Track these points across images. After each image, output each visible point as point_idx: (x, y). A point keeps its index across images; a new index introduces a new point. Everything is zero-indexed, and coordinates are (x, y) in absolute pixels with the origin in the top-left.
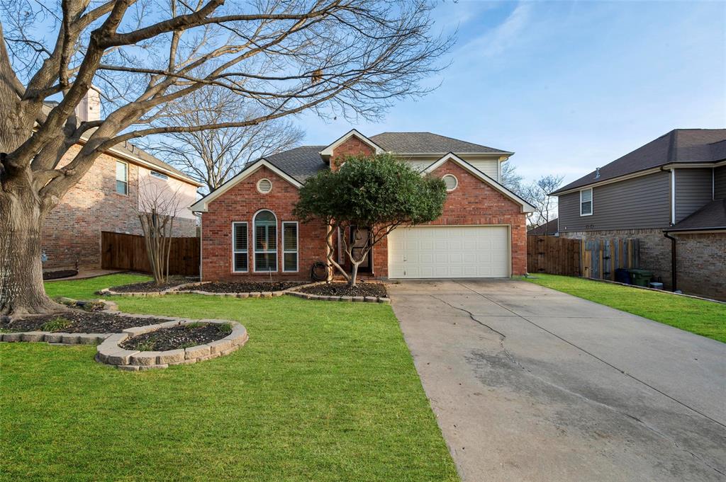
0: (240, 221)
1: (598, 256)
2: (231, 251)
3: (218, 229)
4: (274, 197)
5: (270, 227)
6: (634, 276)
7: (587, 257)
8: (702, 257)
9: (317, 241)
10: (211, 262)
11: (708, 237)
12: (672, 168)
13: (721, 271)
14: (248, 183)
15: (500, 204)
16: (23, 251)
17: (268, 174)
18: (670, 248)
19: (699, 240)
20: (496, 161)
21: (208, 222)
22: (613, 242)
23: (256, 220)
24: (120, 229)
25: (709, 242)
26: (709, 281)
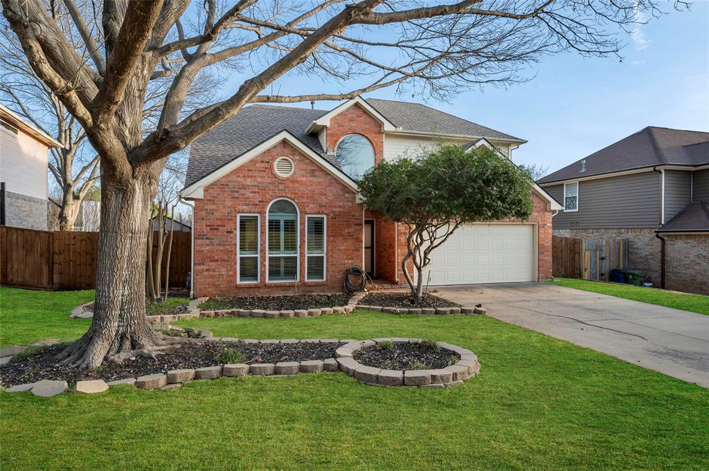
0: (250, 213)
1: (596, 256)
2: (236, 254)
3: (219, 222)
4: (297, 182)
5: (286, 222)
6: (631, 277)
7: (586, 258)
8: (688, 257)
9: (351, 241)
10: (208, 270)
11: (695, 238)
12: (662, 169)
13: (705, 271)
14: (262, 162)
17: (290, 152)
18: (660, 249)
19: (687, 241)
21: (204, 213)
22: (607, 242)
23: (270, 212)
25: (695, 243)
26: (694, 280)
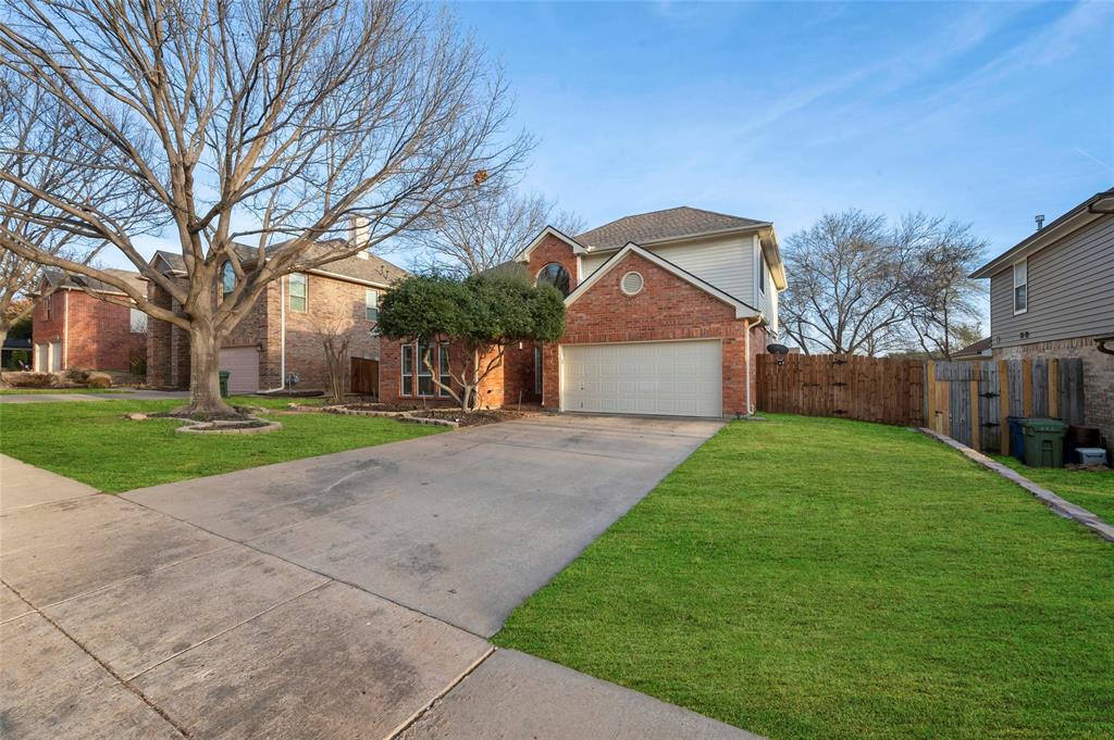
1: (967, 390)
2: (400, 374)
3: (391, 352)
7: (938, 393)
10: (386, 385)
15: (703, 308)
16: (203, 369)
20: (749, 239)
21: (384, 345)
22: (1002, 365)
24: (371, 355)
